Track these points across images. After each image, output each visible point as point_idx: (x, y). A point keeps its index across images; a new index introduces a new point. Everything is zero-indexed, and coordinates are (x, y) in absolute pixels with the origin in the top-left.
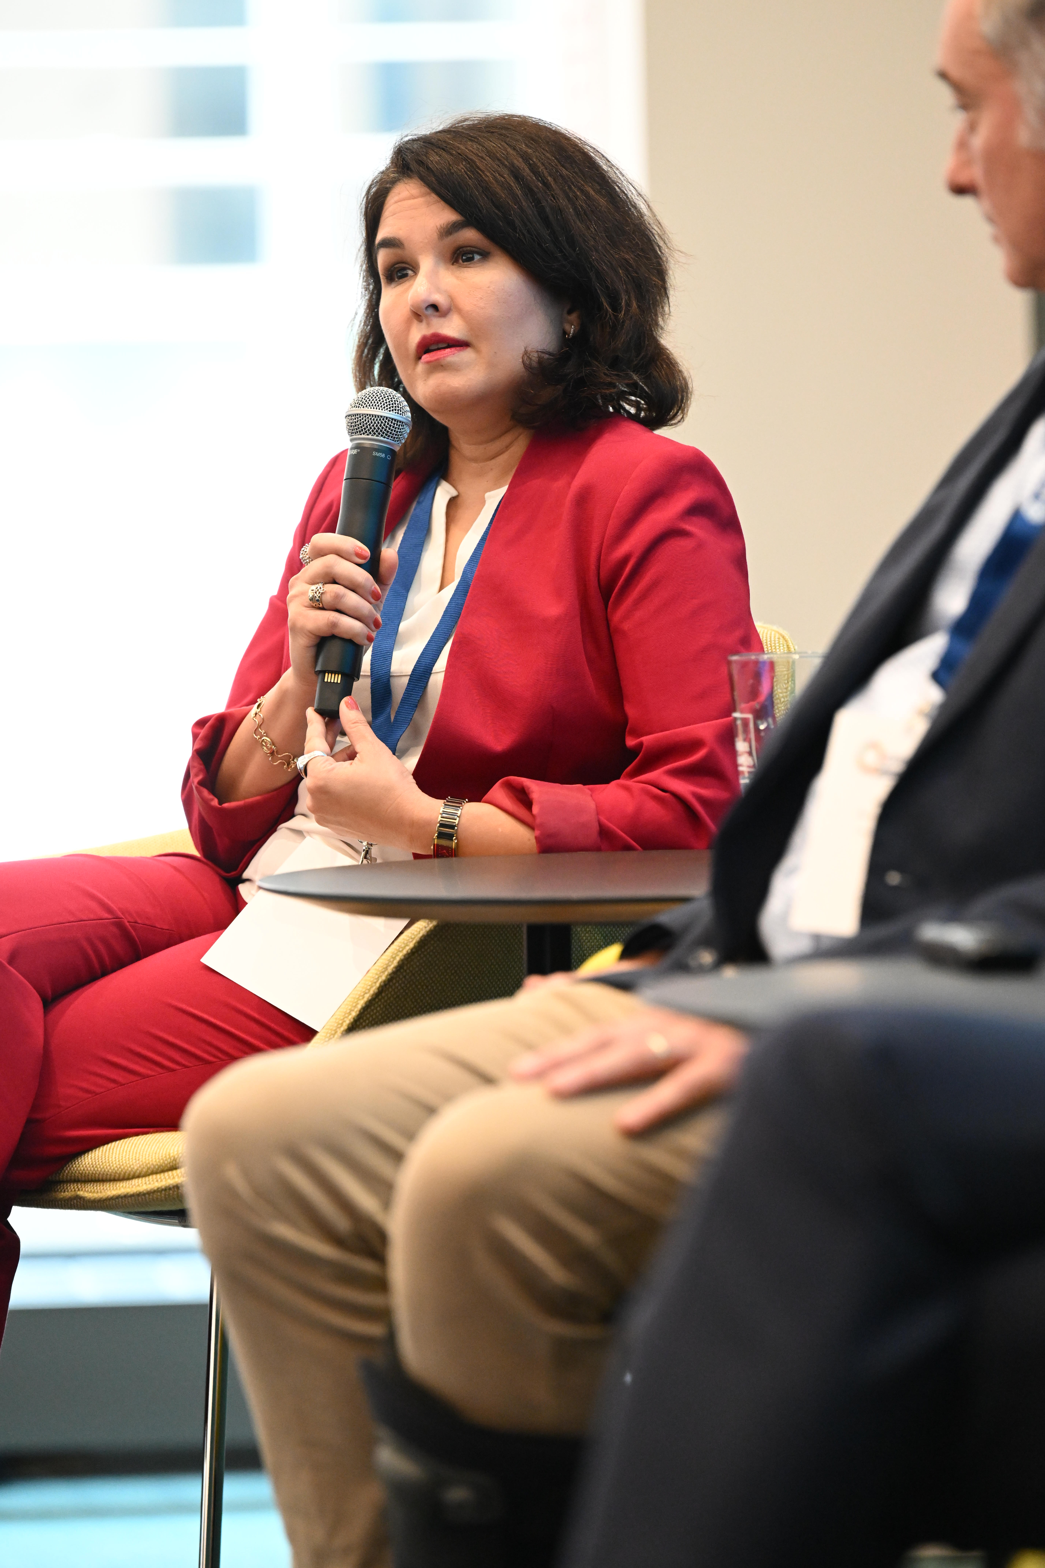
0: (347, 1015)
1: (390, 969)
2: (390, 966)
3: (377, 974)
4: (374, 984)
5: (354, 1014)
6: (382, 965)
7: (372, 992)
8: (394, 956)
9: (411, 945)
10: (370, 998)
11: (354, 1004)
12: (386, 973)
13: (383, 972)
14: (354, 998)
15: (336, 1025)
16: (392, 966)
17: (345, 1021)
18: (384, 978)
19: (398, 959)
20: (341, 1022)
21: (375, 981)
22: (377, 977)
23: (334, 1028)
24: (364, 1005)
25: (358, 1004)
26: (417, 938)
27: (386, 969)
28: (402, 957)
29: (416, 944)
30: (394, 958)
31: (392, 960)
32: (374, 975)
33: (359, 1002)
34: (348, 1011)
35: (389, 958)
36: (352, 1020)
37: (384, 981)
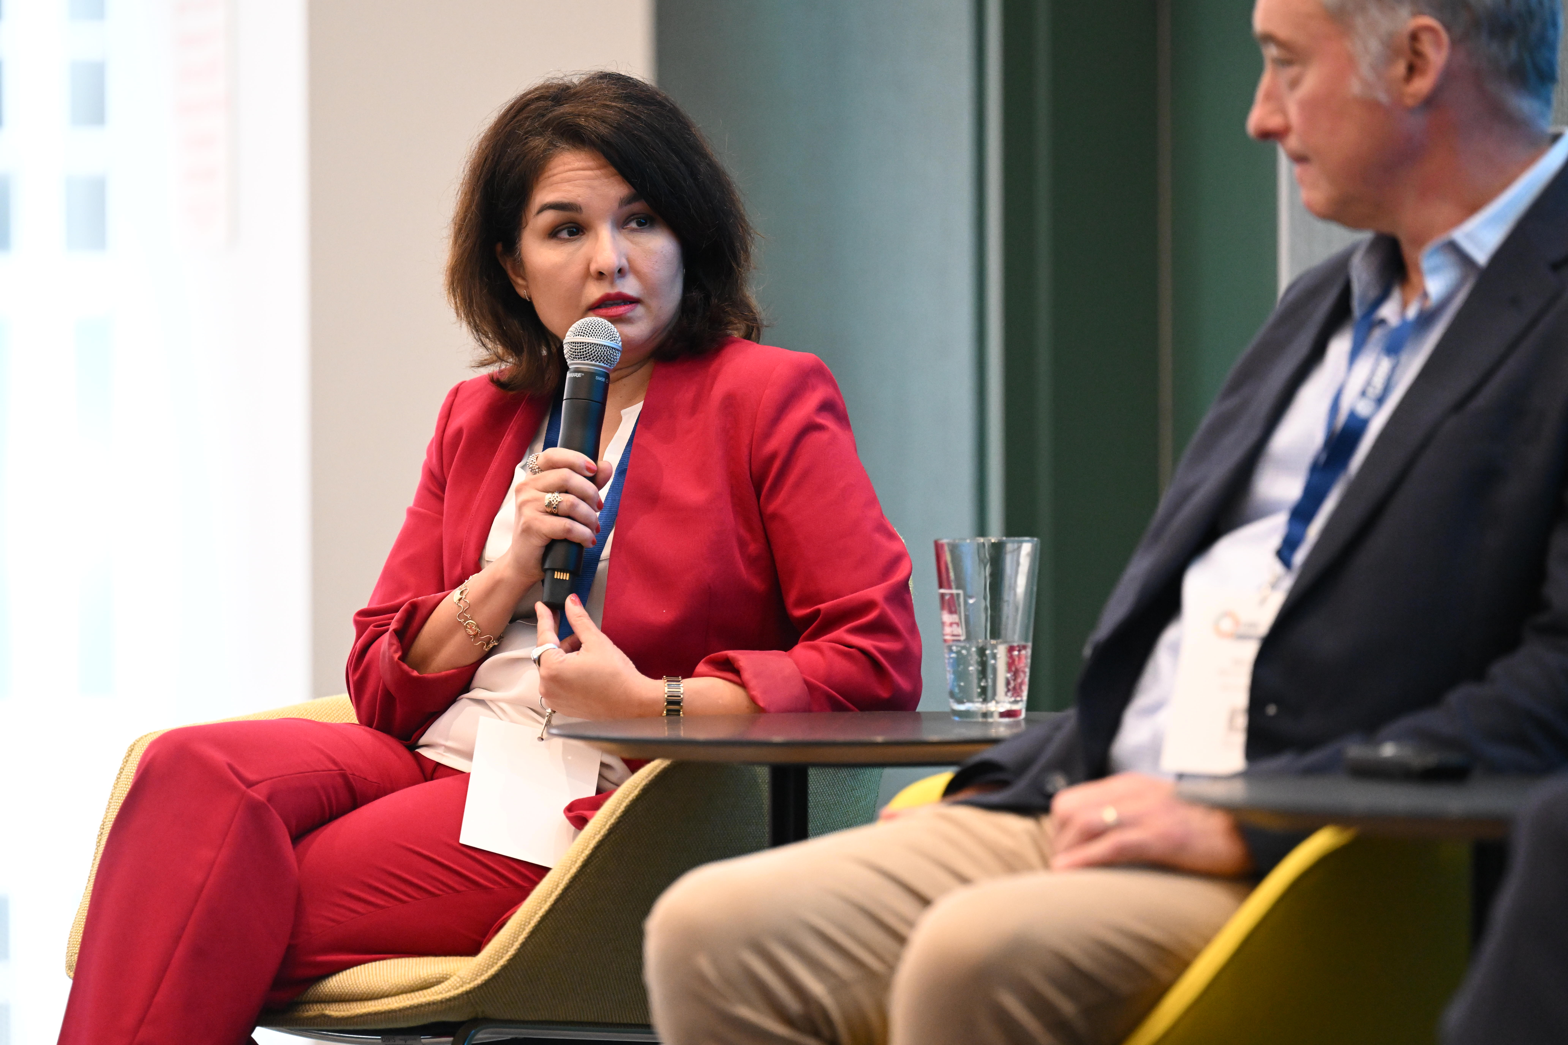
0: (580, 854)
1: (618, 813)
2: (617, 810)
3: (605, 818)
4: (603, 827)
5: (587, 852)
6: (609, 810)
8: (620, 802)
9: (636, 792)
10: (601, 839)
11: (586, 844)
12: (615, 817)
13: (612, 816)
15: (570, 862)
16: (620, 811)
17: (579, 859)
18: (612, 821)
19: (624, 804)
20: (574, 859)
21: (604, 823)
22: (605, 820)
23: (569, 865)
24: (596, 845)
27: (613, 813)
28: (629, 803)
29: (640, 792)
30: (621, 804)
31: (618, 805)
34: (581, 850)
35: (615, 804)
36: (585, 858)
37: (613, 824)
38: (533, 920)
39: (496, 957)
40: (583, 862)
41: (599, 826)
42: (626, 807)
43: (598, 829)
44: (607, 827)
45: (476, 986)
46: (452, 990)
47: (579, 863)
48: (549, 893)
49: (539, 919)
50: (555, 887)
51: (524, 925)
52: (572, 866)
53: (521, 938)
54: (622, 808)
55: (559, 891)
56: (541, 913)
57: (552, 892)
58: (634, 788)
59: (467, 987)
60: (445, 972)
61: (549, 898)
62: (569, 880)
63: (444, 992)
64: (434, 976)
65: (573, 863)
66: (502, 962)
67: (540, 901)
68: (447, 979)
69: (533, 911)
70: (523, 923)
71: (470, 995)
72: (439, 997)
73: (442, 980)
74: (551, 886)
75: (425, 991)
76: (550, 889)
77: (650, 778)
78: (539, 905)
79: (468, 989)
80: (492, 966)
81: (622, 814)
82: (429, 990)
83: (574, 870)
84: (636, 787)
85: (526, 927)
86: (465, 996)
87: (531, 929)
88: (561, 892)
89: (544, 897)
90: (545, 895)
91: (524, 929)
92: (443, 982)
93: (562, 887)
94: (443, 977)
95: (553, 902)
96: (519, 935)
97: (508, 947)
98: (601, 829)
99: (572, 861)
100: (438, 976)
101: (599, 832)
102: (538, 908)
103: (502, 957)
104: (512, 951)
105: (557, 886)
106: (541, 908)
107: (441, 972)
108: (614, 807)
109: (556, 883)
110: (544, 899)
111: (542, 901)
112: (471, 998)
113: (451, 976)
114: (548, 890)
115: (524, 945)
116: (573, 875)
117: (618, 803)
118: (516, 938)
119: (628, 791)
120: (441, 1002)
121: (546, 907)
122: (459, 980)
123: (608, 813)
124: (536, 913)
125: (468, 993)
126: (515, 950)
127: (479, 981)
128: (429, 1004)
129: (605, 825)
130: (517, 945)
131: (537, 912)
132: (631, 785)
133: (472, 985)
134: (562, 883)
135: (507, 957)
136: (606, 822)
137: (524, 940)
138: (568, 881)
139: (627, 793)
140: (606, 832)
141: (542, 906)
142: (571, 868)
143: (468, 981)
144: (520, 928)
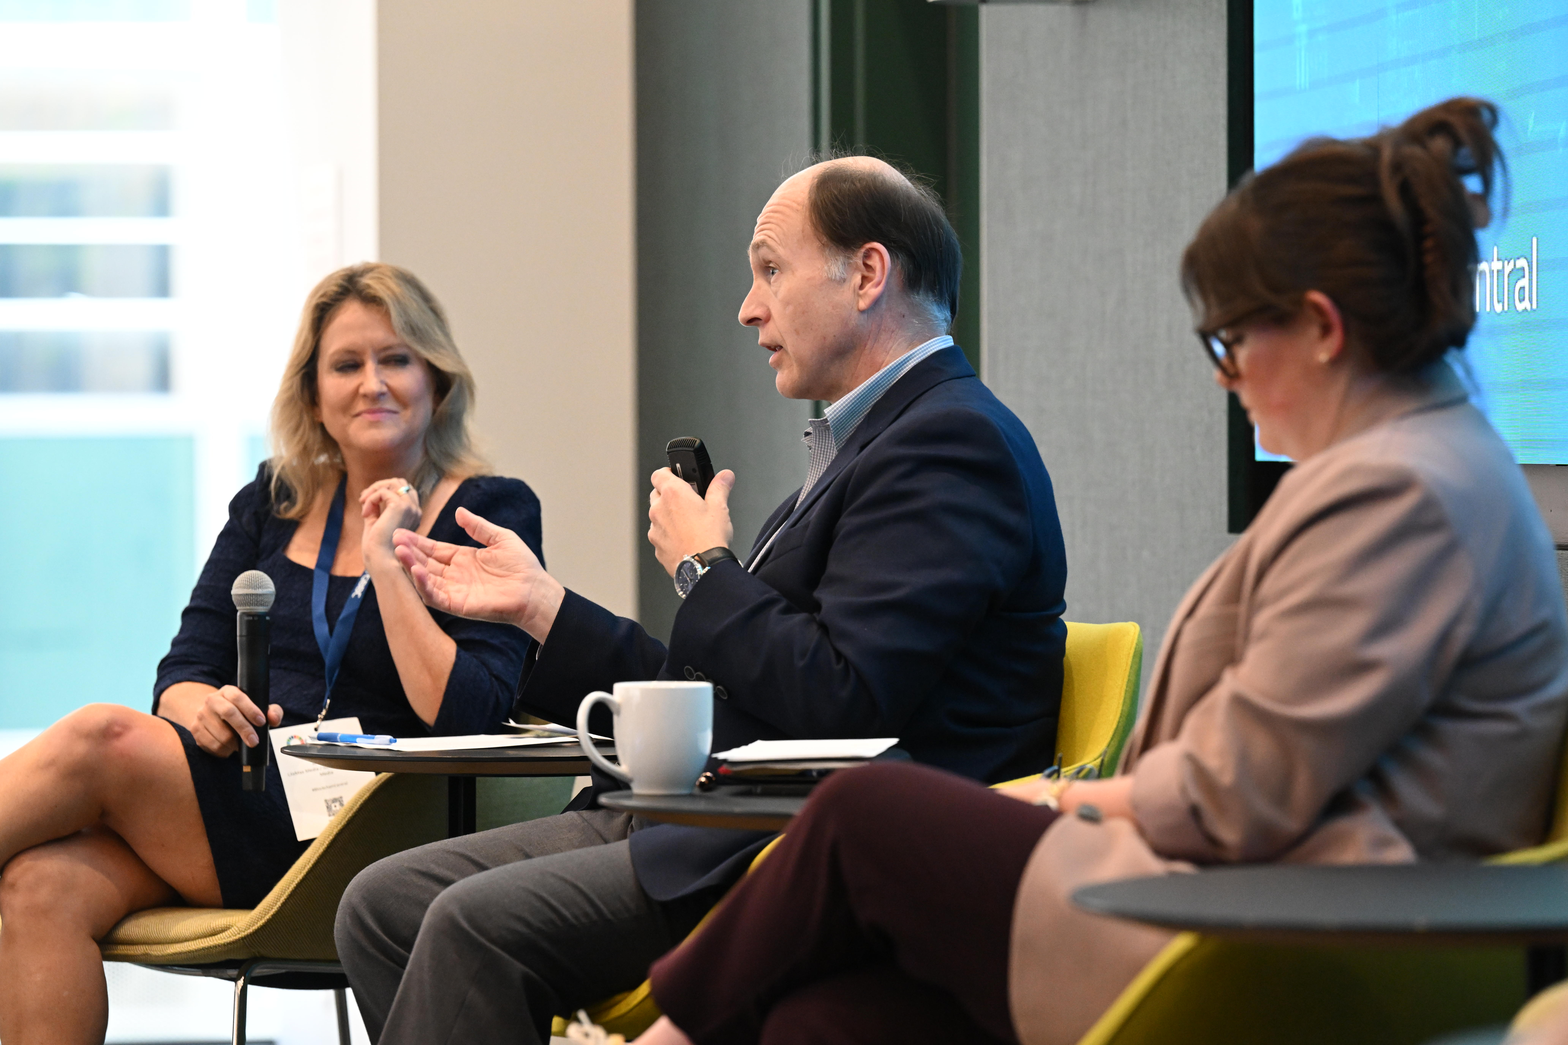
1: (355, 809)
7: (343, 824)
12: (352, 812)
13: (350, 812)
14: (331, 828)
18: (350, 815)
19: (359, 803)
26: (372, 790)
39: (264, 913)
42: (360, 806)
44: (347, 819)
45: (249, 934)
46: (232, 937)
47: (325, 845)
48: (304, 866)
49: (295, 886)
50: (307, 862)
51: (285, 890)
53: (282, 899)
56: (297, 881)
57: (305, 866)
59: (243, 934)
60: (228, 924)
61: (303, 870)
63: (226, 938)
64: (220, 926)
66: (267, 917)
68: (229, 928)
70: (284, 888)
71: (245, 940)
72: (222, 942)
73: (226, 929)
75: (213, 937)
76: (304, 864)
79: (243, 936)
80: (261, 919)
82: (216, 937)
83: (321, 850)
86: (241, 941)
91: (285, 893)
92: (226, 930)
93: (312, 862)
94: (227, 927)
96: (281, 897)
97: (273, 906)
98: (342, 820)
100: (223, 926)
101: (341, 823)
103: (268, 913)
104: (275, 909)
107: (225, 923)
109: (308, 860)
112: (246, 942)
113: (232, 926)
114: (303, 865)
115: (284, 904)
118: (278, 899)
120: (224, 945)
121: (300, 877)
122: (237, 929)
123: (348, 810)
125: (243, 939)
126: (277, 908)
127: (251, 930)
128: (215, 947)
129: (345, 818)
130: (279, 904)
133: (246, 933)
135: (271, 913)
137: (284, 901)
143: (243, 930)
144: (282, 892)
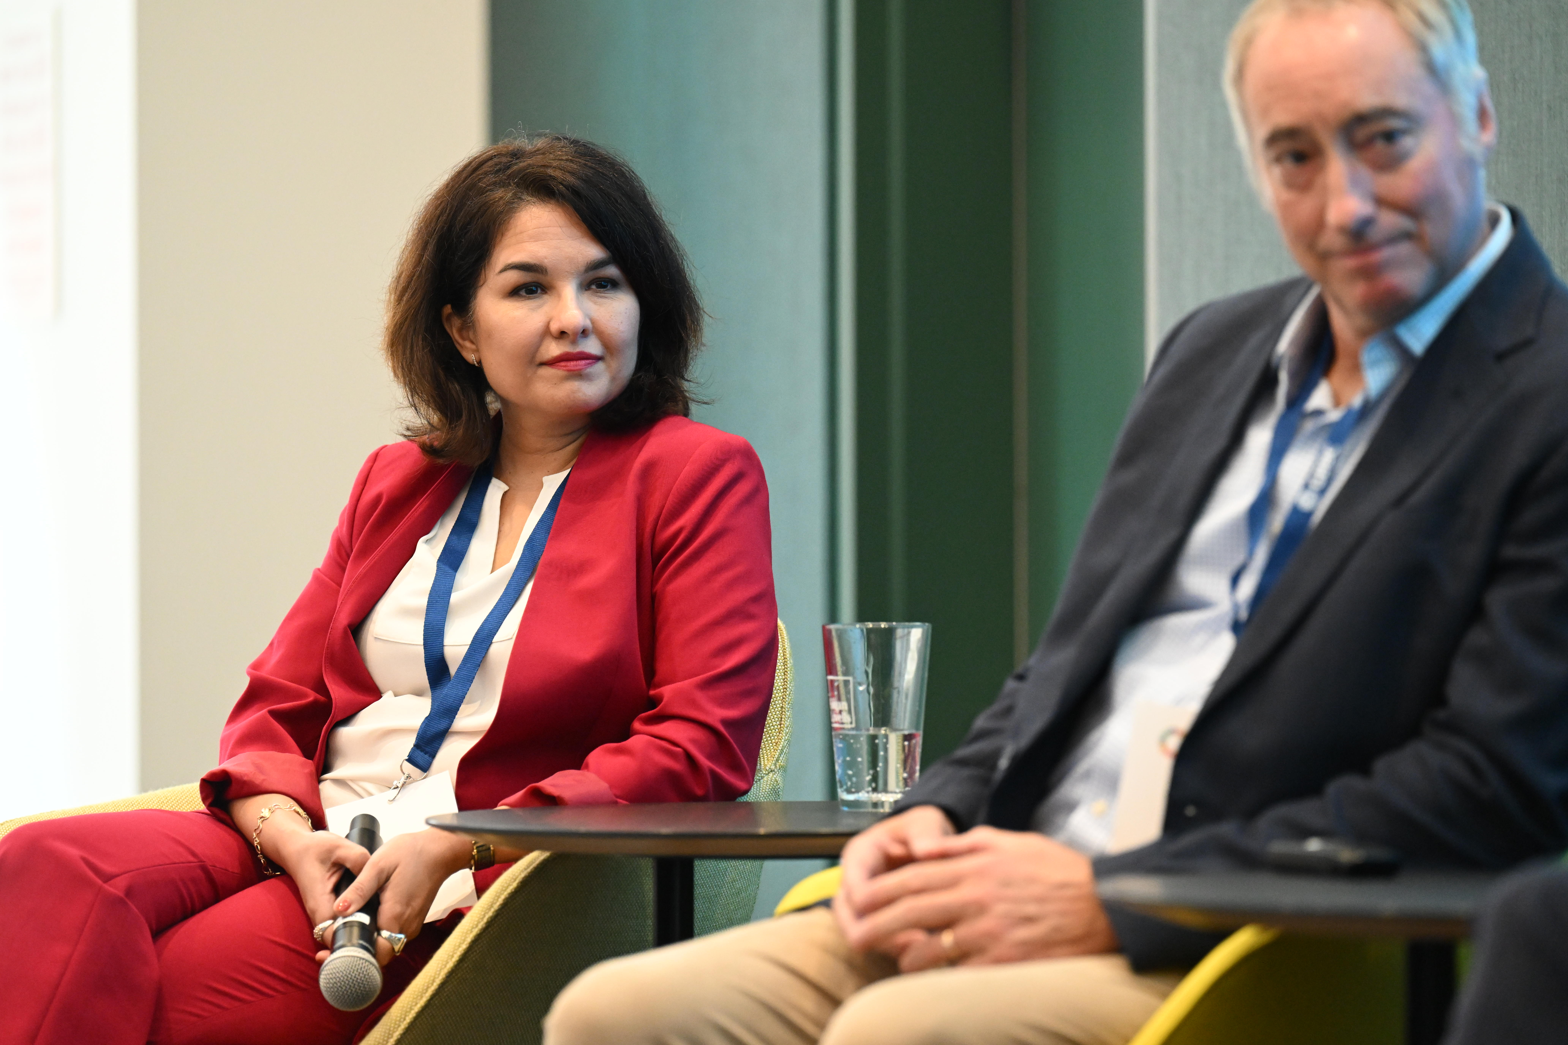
1: (496, 906)
2: (496, 903)
3: (482, 911)
4: (480, 920)
5: (464, 946)
6: (487, 903)
9: (515, 885)
10: (479, 932)
11: (463, 938)
12: (493, 910)
13: (489, 909)
14: (463, 933)
15: (446, 956)
16: (498, 904)
18: (490, 914)
19: (503, 897)
20: (451, 954)
21: (481, 917)
22: (483, 913)
23: (445, 959)
24: (473, 939)
25: (467, 938)
27: (492, 906)
28: (507, 896)
29: (519, 884)
30: (499, 897)
31: (496, 898)
32: (480, 912)
33: (467, 936)
34: (457, 944)
35: (493, 897)
36: (463, 952)
37: (491, 917)
38: (408, 1016)
40: (460, 956)
41: (477, 919)
42: (504, 900)
43: (476, 923)
44: (485, 920)
47: (456, 958)
48: (425, 988)
49: (414, 1015)
50: (431, 982)
51: (400, 1021)
52: (449, 960)
54: (500, 901)
55: (435, 986)
56: (417, 1008)
57: (428, 987)
58: (513, 880)
61: (425, 993)
62: (446, 974)
65: (450, 957)
67: (415, 997)
69: (409, 1006)
70: (398, 1019)
74: (427, 981)
76: (426, 984)
77: (529, 870)
78: (415, 1000)
81: (500, 907)
83: (451, 965)
84: (515, 880)
85: (401, 1024)
87: (407, 1026)
88: (437, 987)
89: (420, 992)
90: (421, 990)
91: (399, 1026)
95: (428, 998)
96: (394, 1032)
98: (479, 922)
99: (449, 956)
101: (477, 926)
102: (414, 1004)
105: (434, 981)
106: (416, 1004)
108: (492, 900)
109: (432, 978)
110: (420, 994)
111: (417, 997)
114: (424, 985)
116: (450, 970)
117: (496, 896)
119: (506, 883)
121: (422, 1002)
123: (486, 906)
124: (411, 1009)
129: (482, 919)
131: (413, 1007)
132: (509, 877)
134: (438, 978)
136: (484, 916)
137: (399, 1037)
138: (444, 976)
139: (506, 885)
140: (484, 926)
141: (418, 1001)
142: (447, 963)
